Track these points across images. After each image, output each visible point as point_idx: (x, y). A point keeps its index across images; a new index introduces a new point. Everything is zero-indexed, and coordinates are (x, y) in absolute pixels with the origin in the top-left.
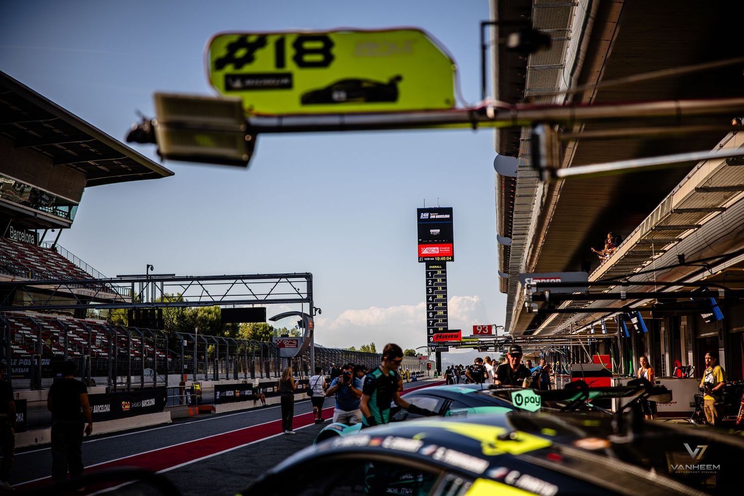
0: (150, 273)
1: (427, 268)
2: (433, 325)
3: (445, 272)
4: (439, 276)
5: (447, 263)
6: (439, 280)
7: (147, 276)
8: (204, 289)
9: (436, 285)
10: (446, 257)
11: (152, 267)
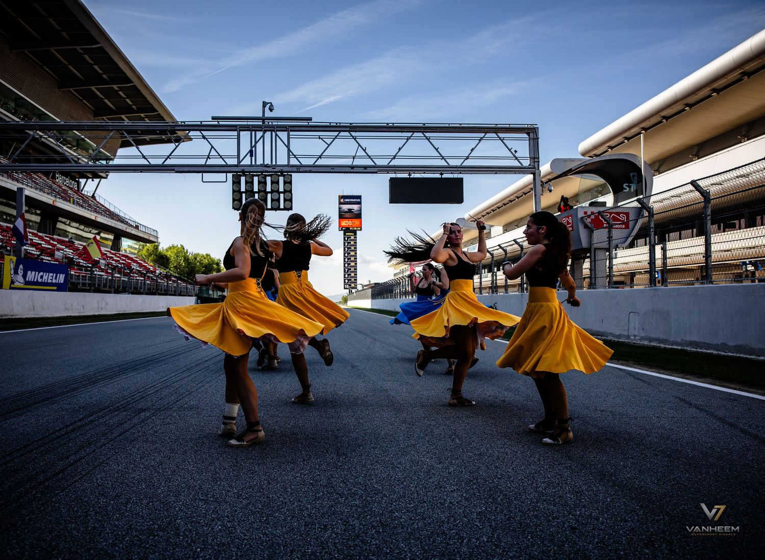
1: (345, 234)
2: (348, 272)
3: (356, 237)
4: (352, 240)
5: (357, 232)
6: (352, 243)
7: (263, 119)
8: (359, 145)
9: (350, 245)
10: (357, 228)
11: (272, 105)
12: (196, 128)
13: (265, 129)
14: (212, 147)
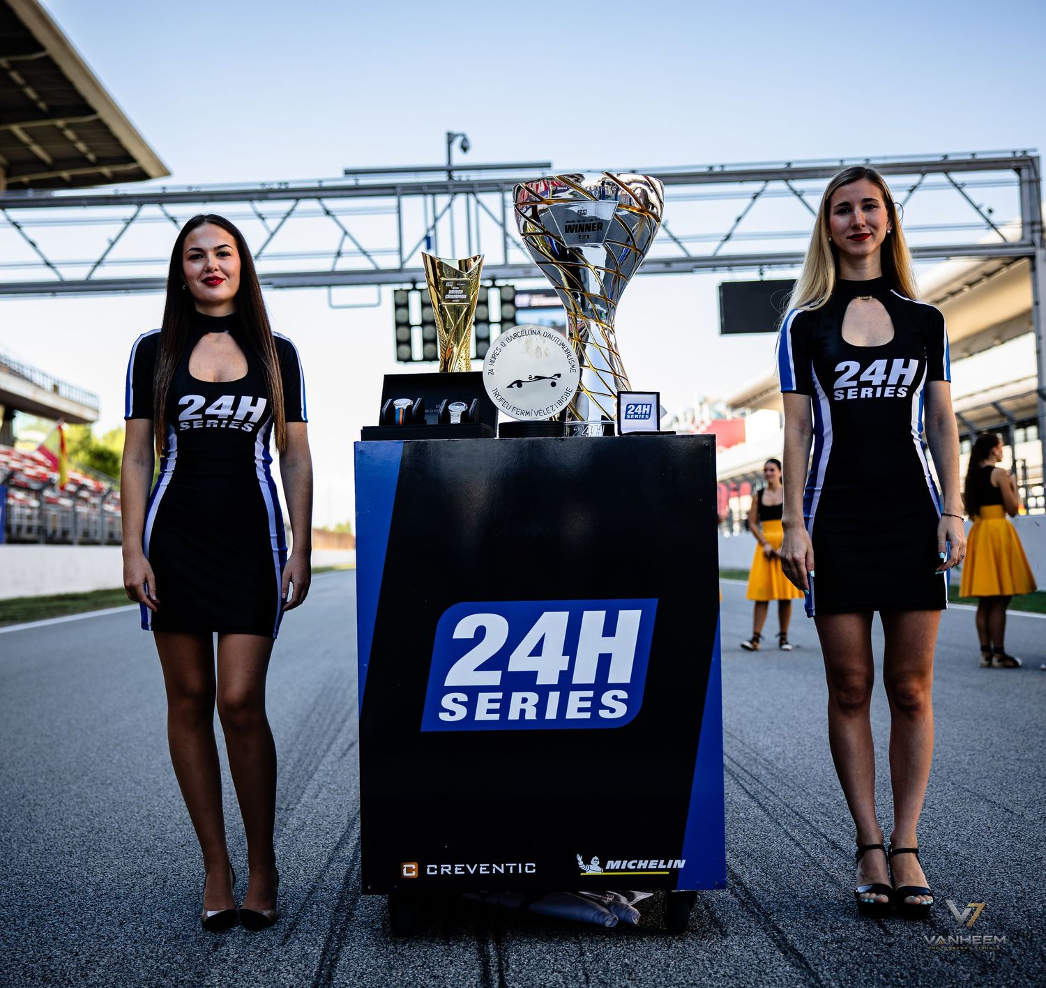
0: (459, 158)
7: (449, 170)
11: (465, 140)
12: (312, 194)
13: (456, 190)
14: (346, 233)
